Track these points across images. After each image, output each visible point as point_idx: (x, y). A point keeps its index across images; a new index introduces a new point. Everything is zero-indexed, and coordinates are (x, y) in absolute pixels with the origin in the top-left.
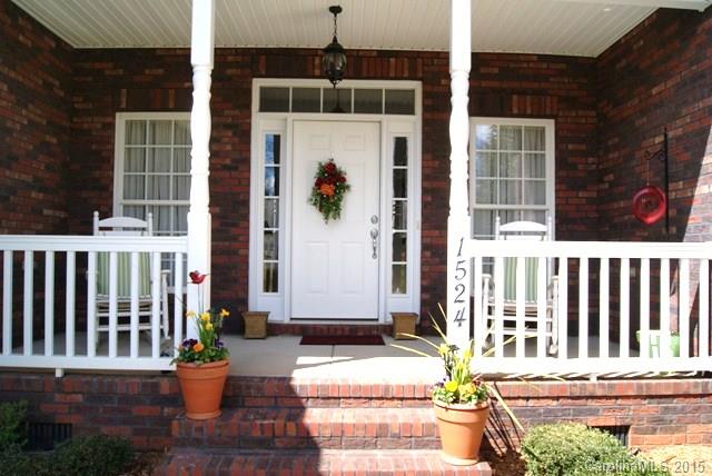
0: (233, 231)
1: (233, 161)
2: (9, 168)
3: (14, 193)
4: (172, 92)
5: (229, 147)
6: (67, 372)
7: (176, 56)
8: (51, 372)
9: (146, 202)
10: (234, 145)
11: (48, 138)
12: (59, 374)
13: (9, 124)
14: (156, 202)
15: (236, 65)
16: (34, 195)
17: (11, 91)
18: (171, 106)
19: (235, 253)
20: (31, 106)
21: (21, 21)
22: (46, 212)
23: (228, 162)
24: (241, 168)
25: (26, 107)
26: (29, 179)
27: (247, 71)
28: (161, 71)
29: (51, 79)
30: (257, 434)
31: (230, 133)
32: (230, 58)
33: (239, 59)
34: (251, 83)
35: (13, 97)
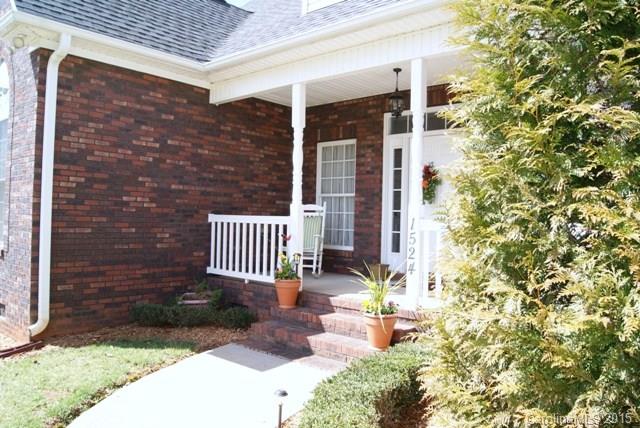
0: (371, 212)
1: (373, 168)
2: (253, 181)
3: (256, 193)
4: (341, 128)
5: (369, 160)
6: (251, 282)
7: (344, 106)
8: (243, 280)
9: (331, 195)
10: (372, 158)
11: (279, 162)
12: (246, 282)
13: (251, 159)
14: (338, 195)
15: (374, 107)
16: (269, 193)
17: (252, 142)
18: (341, 136)
19: (372, 226)
20: (266, 148)
21: (257, 105)
22: (278, 202)
23: (369, 169)
24: (376, 172)
25: (263, 148)
26: (266, 185)
27: (379, 110)
28: (336, 116)
29: (280, 130)
30: (301, 319)
31: (370, 151)
32: (370, 103)
33: (375, 103)
34: (383, 117)
35: (254, 145)
